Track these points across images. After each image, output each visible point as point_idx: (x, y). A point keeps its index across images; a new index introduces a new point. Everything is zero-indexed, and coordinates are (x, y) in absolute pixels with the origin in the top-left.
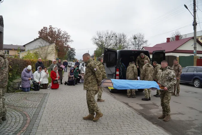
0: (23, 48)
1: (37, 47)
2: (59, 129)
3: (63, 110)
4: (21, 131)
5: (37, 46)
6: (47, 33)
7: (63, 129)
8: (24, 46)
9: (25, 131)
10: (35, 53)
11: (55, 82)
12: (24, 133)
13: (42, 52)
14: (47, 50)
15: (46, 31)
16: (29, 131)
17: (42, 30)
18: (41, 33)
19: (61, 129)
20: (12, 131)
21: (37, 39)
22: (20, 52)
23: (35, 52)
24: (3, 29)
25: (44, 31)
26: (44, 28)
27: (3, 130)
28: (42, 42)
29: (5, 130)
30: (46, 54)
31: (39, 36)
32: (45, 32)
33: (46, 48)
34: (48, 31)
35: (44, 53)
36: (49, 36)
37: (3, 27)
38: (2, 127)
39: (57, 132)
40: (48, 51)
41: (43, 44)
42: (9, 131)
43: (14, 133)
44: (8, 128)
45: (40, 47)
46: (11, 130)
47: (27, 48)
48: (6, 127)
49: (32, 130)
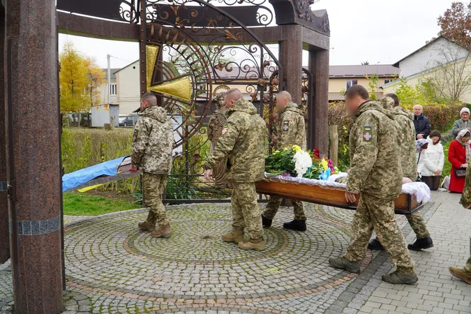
0: (394, 71)
1: (431, 66)
2: (431, 293)
3: (461, 252)
4: (345, 278)
5: (432, 63)
6: (461, 21)
7: (440, 294)
8: (397, 65)
9: (352, 280)
10: (424, 84)
11: (460, 174)
12: (350, 282)
13: (446, 81)
14: (460, 74)
15: (461, 15)
16: (363, 281)
17: (447, 14)
18: (444, 22)
19: (437, 293)
20: (327, 273)
21: (435, 40)
22: (386, 82)
23: (425, 81)
24: (329, 39)
25: (454, 14)
26: (454, 6)
27: (311, 267)
28: (446, 50)
29: (316, 269)
30: (458, 86)
31: (441, 32)
32: (458, 19)
33: (458, 66)
34: (466, 15)
35: (451, 81)
36: (467, 28)
37: (328, 35)
38: (310, 262)
39: (425, 297)
40: (464, 76)
41: (448, 54)
42: (322, 273)
43: (330, 277)
44: (321, 267)
45: (440, 65)
46: (326, 271)
47: (403, 71)
48: (318, 263)
49: (368, 281)
